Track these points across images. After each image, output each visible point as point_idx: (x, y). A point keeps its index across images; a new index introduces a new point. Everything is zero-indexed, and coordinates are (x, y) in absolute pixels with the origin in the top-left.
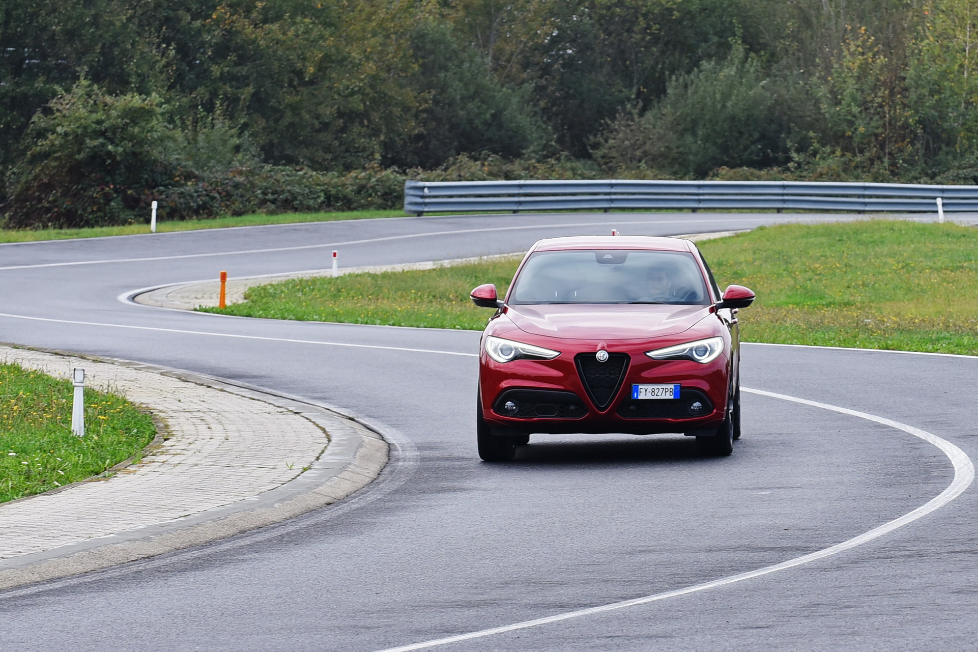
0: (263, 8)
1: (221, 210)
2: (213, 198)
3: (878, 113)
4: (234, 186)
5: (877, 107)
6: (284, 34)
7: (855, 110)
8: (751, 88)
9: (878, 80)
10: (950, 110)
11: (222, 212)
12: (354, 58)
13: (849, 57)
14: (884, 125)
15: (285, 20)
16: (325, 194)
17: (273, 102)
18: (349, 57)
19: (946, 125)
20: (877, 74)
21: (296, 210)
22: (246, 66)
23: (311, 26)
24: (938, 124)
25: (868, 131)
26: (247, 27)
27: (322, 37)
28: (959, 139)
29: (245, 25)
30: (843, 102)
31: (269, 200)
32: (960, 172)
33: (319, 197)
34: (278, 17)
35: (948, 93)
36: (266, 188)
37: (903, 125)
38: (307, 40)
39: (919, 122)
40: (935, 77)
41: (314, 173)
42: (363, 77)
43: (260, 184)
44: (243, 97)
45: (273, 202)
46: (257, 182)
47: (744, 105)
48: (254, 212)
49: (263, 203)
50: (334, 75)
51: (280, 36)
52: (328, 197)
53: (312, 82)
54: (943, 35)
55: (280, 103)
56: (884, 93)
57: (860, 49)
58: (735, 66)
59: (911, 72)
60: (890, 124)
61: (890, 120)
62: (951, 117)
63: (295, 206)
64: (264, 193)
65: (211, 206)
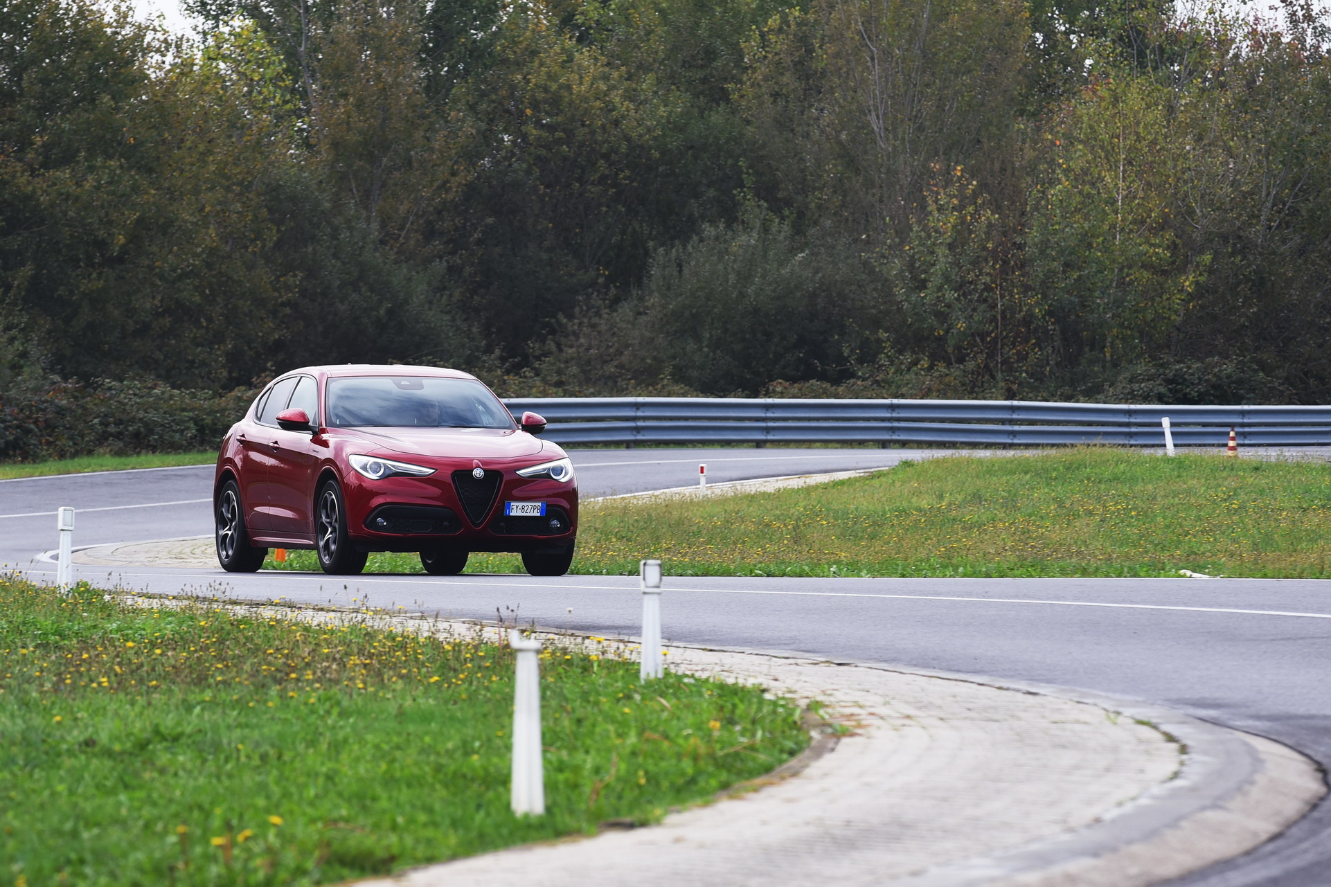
0: (43, 146)
1: (42, 450)
2: (29, 431)
3: (985, 301)
4: (58, 413)
5: (983, 290)
6: (78, 184)
7: (951, 295)
8: (781, 264)
9: (985, 248)
10: (1097, 294)
11: (44, 453)
12: (186, 221)
13: (936, 214)
14: (993, 319)
15: (78, 162)
16: (196, 424)
17: (62, 291)
18: (177, 219)
19: (1092, 318)
20: (982, 240)
21: (153, 449)
22: (19, 235)
23: (118, 172)
24: (1078, 316)
25: (969, 327)
26: (19, 174)
27: (135, 189)
28: (1109, 339)
29: (16, 172)
30: (929, 285)
31: (111, 435)
32: (1136, 386)
33: (188, 428)
34: (67, 158)
35: (1094, 268)
36: (106, 415)
37: (1024, 318)
38: (113, 193)
39: (1050, 313)
40: (1072, 243)
41: (176, 392)
42: (199, 250)
43: (95, 409)
44: (16, 283)
45: (118, 436)
46: (90, 406)
47: (774, 291)
48: (90, 453)
49: (102, 439)
50: (155, 249)
51: (73, 189)
52: (201, 429)
53: (120, 260)
54: (1082, 177)
55: (72, 292)
56: (993, 267)
57: (955, 201)
58: (756, 231)
59: (1034, 234)
60: (1004, 317)
61: (1003, 312)
62: (1099, 305)
63: (152, 443)
64: (104, 424)
65: (25, 443)
